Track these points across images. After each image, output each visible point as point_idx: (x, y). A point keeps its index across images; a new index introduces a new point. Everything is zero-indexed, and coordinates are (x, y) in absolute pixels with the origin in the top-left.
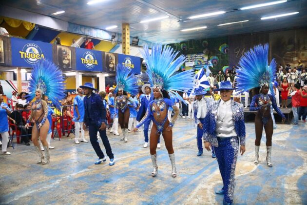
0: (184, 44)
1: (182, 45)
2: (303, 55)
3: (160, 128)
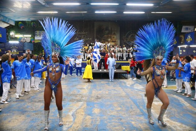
0: (34, 22)
1: (32, 23)
2: (114, 37)
3: (53, 87)
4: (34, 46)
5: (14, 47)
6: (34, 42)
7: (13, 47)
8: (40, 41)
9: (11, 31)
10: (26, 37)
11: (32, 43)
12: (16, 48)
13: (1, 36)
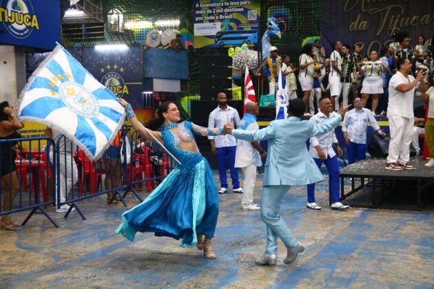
4: (190, 64)
5: (112, 69)
6: (191, 47)
7: (108, 67)
8: (212, 42)
9: (113, 8)
10: (164, 29)
11: (182, 49)
12: (118, 70)
13: (35, 24)
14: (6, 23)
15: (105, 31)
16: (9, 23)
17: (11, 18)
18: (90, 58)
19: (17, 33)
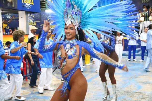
13: (32, 3)
14: (24, 3)
15: (46, 4)
16: (25, 3)
17: (26, 1)
18: (44, 15)
19: (27, 7)
